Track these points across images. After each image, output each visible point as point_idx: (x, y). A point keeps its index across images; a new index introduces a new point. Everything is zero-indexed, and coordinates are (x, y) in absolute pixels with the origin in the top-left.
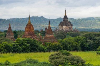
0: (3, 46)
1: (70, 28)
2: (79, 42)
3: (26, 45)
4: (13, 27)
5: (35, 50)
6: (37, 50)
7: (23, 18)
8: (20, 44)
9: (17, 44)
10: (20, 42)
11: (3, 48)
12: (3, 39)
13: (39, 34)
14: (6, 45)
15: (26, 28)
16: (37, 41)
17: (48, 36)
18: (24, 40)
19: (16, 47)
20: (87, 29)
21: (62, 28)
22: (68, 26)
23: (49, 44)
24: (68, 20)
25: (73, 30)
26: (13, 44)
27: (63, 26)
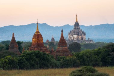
0: (6, 61)
1: (83, 38)
2: (100, 55)
3: (34, 60)
4: (8, 36)
5: (46, 65)
6: (48, 65)
7: (20, 26)
8: (27, 58)
9: (23, 59)
10: (27, 56)
11: (7, 63)
12: (6, 52)
13: (48, 45)
14: (11, 60)
15: (33, 38)
16: (48, 55)
17: (61, 48)
18: (32, 53)
19: (23, 63)
20: (102, 39)
21: (72, 38)
22: (80, 35)
23: (63, 58)
24: (79, 28)
25: (86, 40)
26: (18, 58)
27: (74, 35)
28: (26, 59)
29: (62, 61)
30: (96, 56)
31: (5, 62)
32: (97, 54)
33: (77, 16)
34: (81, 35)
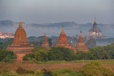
1: (99, 34)
10: (54, 50)
14: (42, 53)
18: (58, 48)
19: (51, 55)
21: (92, 34)
23: (81, 52)
28: (54, 52)
29: (80, 54)
30: (106, 51)
31: (38, 55)
32: (107, 50)
33: (95, 18)
34: (98, 32)
